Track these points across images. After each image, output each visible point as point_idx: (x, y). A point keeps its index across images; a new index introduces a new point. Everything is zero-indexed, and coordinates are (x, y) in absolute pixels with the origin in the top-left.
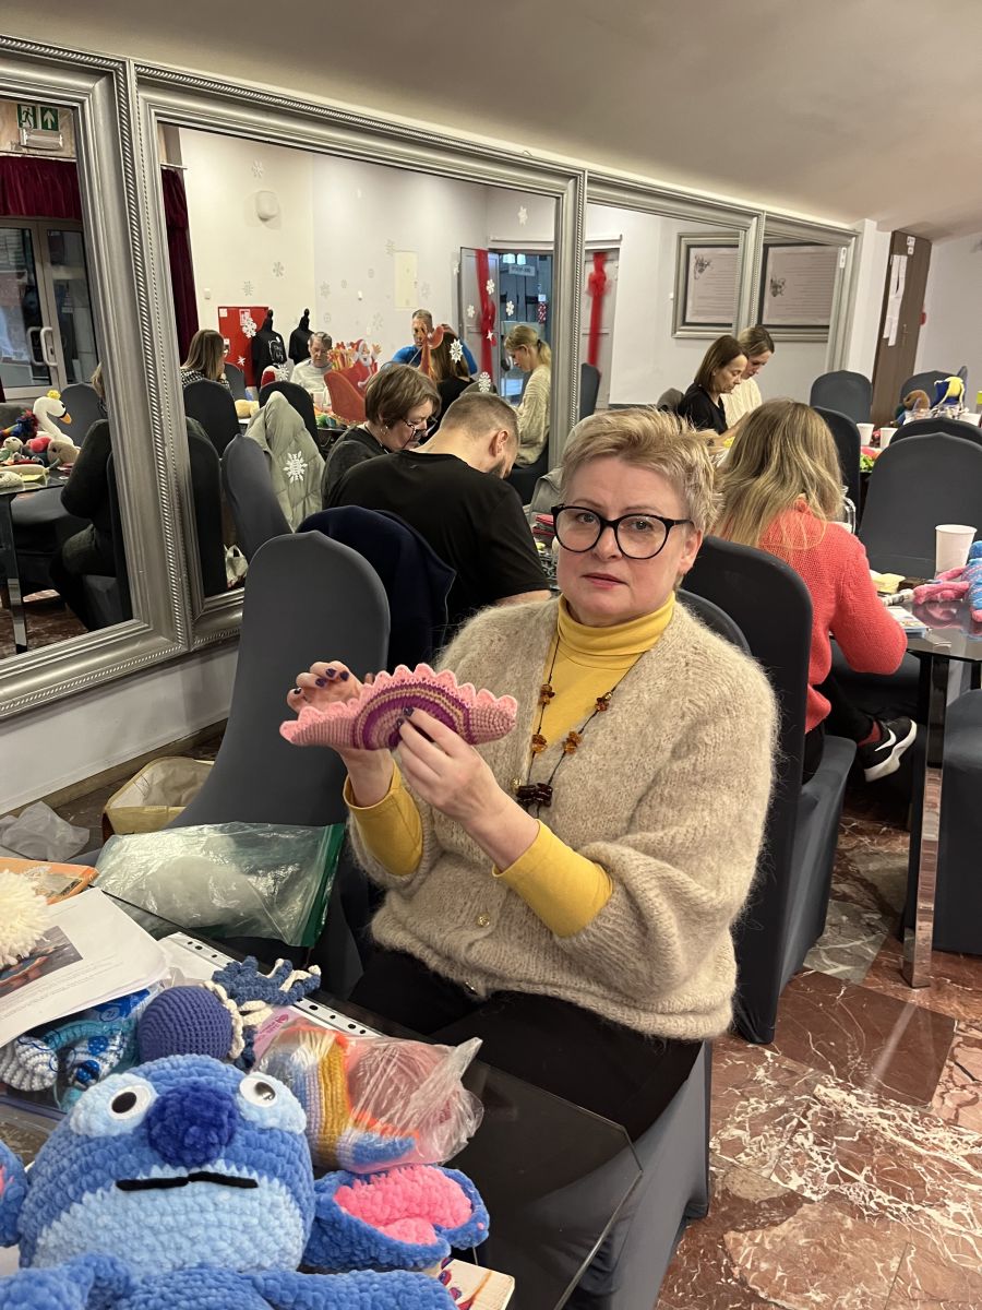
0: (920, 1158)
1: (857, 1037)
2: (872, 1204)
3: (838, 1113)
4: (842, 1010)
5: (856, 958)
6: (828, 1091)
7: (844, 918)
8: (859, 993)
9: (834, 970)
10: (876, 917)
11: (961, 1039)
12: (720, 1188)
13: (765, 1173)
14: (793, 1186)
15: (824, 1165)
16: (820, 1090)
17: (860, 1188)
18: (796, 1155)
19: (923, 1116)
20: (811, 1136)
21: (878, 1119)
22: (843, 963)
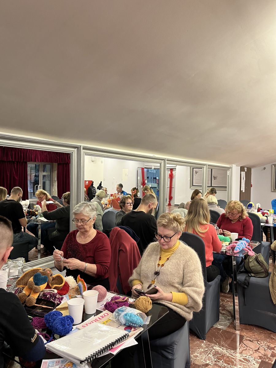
0: (233, 359)
1: (223, 339)
2: (223, 365)
3: (218, 351)
4: (221, 334)
5: (225, 325)
6: (216, 348)
7: (223, 318)
8: (225, 331)
9: (220, 327)
10: (230, 318)
11: (245, 339)
12: (193, 363)
13: (202, 361)
14: (207, 363)
15: (214, 359)
16: (214, 348)
17: (221, 363)
18: (208, 358)
19: (235, 352)
20: (212, 355)
21: (226, 352)
22: (222, 326)
